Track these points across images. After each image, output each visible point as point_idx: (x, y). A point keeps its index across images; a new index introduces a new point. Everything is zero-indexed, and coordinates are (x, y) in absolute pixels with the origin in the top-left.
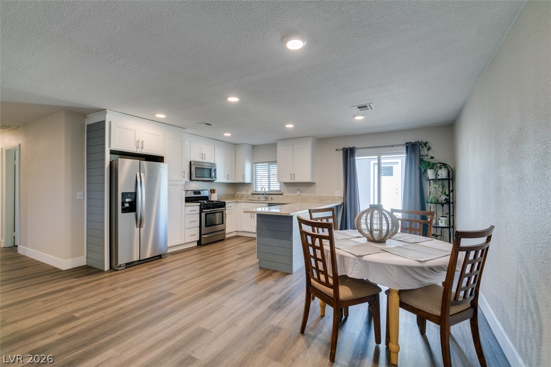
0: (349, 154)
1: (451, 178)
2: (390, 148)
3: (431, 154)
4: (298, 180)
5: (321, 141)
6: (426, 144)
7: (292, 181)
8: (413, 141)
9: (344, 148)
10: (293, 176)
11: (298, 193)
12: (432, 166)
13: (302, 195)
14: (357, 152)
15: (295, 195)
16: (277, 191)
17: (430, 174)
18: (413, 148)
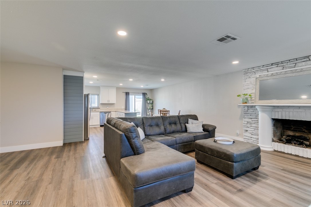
0: (127, 94)
1: (152, 103)
2: (138, 94)
3: (147, 96)
4: (110, 102)
5: (118, 89)
6: (146, 94)
7: (108, 103)
8: (143, 92)
9: (126, 92)
10: (109, 101)
11: (108, 108)
12: (148, 99)
13: (110, 108)
14: (130, 94)
15: (106, 108)
16: (97, 107)
17: (148, 102)
18: (144, 94)
